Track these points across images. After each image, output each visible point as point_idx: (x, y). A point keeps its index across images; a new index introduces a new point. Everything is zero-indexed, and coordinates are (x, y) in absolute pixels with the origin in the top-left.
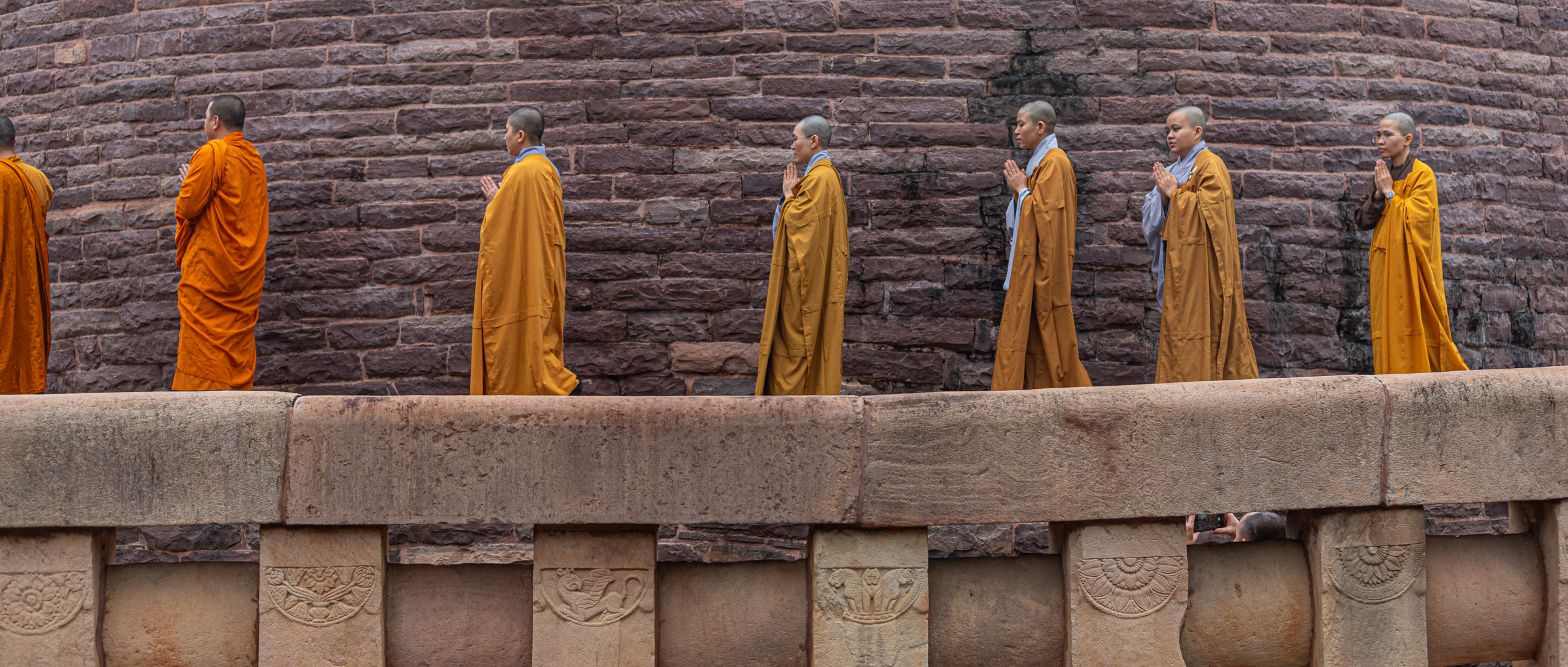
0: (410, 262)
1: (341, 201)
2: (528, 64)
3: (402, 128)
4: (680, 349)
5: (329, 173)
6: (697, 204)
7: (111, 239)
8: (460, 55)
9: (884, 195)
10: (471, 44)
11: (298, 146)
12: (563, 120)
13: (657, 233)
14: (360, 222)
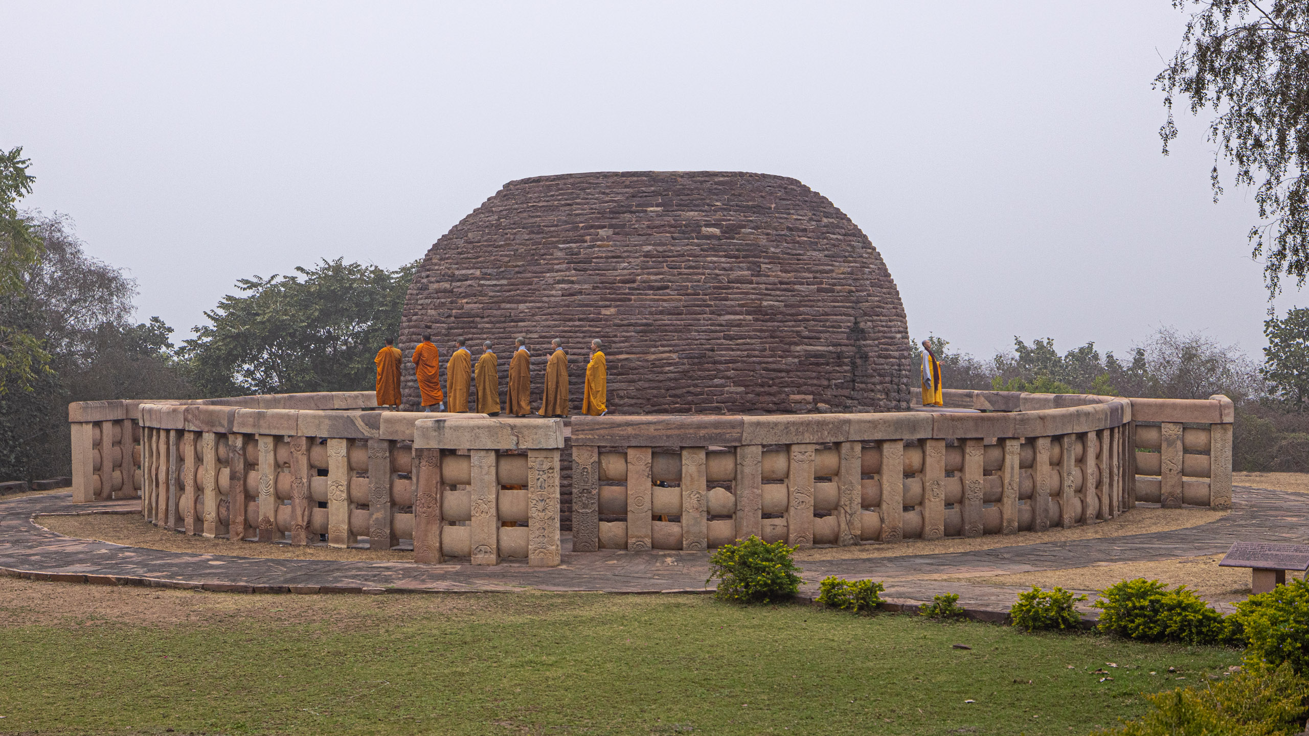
0: (728, 374)
1: (709, 357)
2: (756, 323)
3: (724, 338)
4: (792, 397)
5: (706, 350)
6: (796, 360)
7: (633, 365)
8: (739, 320)
9: (833, 358)
10: (741, 317)
11: (696, 342)
12: (765, 338)
13: (788, 367)
14: (715, 363)
